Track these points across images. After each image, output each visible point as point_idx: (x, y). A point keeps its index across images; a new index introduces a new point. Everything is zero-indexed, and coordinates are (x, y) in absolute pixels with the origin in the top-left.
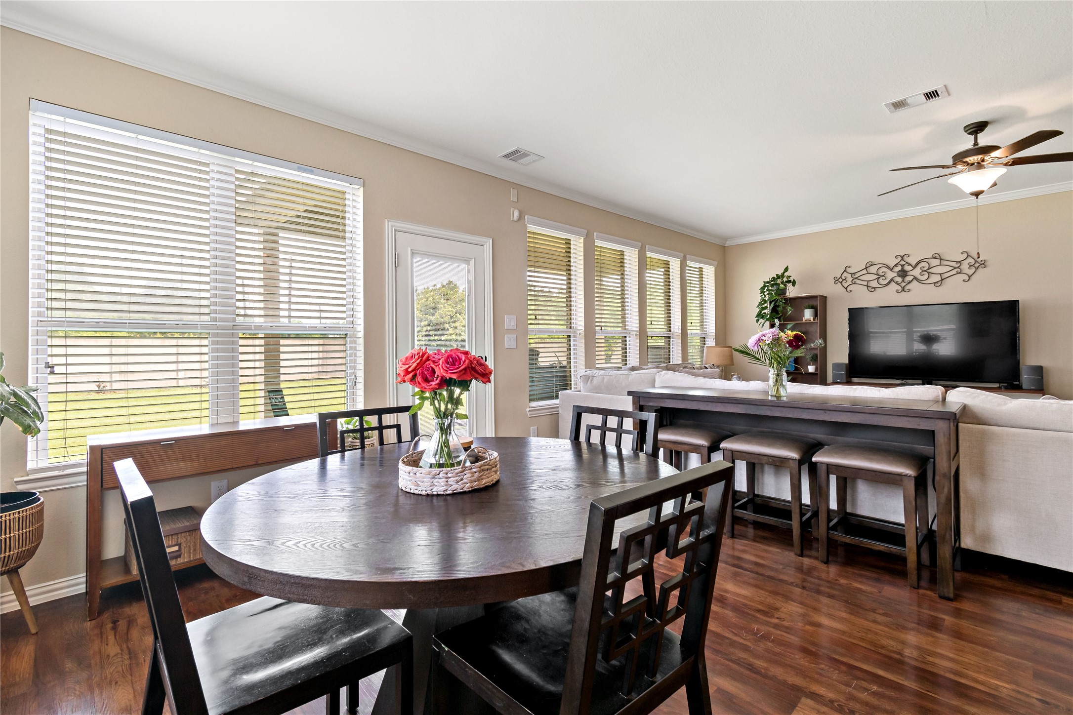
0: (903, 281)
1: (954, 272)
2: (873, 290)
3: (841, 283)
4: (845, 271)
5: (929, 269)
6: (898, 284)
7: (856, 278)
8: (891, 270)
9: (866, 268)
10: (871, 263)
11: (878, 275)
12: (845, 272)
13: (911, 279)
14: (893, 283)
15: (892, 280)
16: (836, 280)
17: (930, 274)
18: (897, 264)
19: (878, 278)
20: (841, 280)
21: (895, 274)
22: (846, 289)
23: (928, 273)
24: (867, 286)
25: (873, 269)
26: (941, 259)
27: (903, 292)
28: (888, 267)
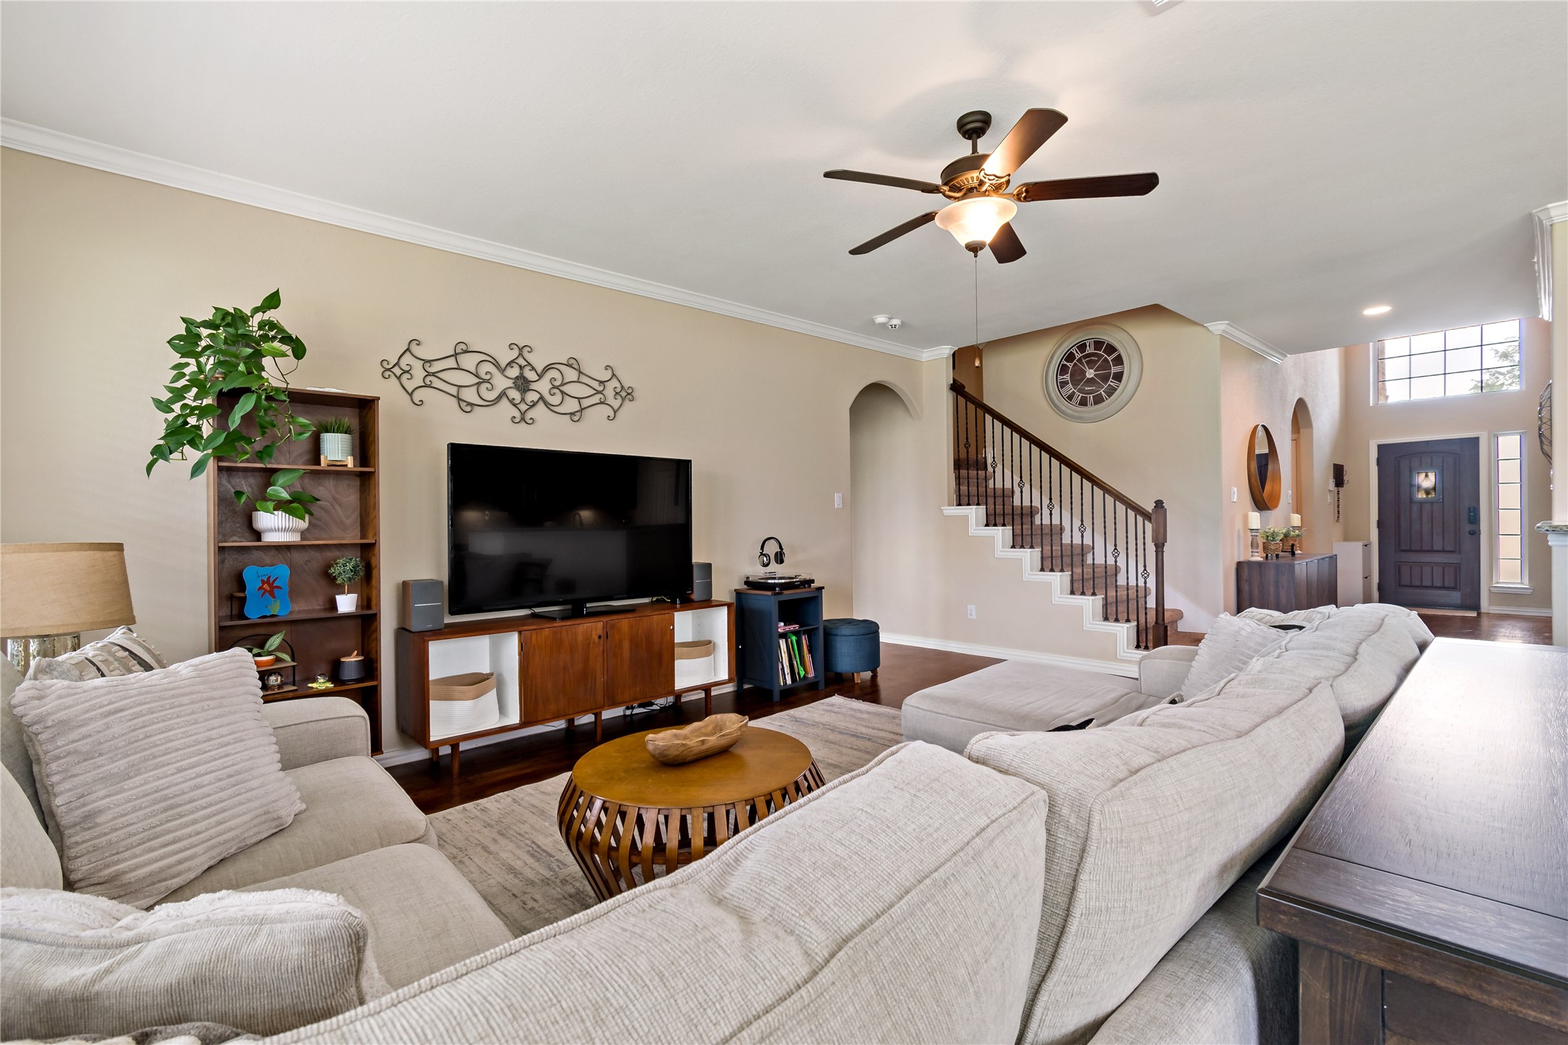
0: (523, 400)
1: (596, 399)
2: (468, 409)
3: (399, 378)
4: (408, 350)
5: (563, 384)
6: (515, 405)
7: (433, 374)
8: (502, 371)
9: (455, 355)
10: (464, 347)
11: (477, 376)
12: (408, 353)
13: (536, 400)
14: (504, 401)
15: (503, 394)
16: (387, 370)
17: (566, 397)
18: (512, 361)
19: (479, 384)
20: (397, 371)
21: (510, 383)
22: (411, 395)
23: (562, 392)
24: (459, 399)
25: (469, 362)
26: (580, 372)
27: (523, 424)
28: (497, 365)
